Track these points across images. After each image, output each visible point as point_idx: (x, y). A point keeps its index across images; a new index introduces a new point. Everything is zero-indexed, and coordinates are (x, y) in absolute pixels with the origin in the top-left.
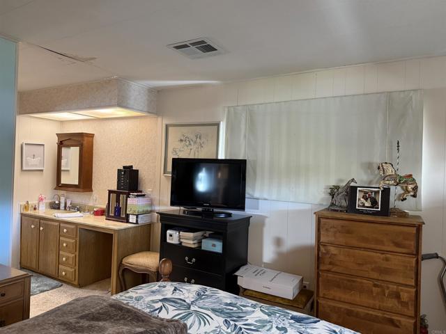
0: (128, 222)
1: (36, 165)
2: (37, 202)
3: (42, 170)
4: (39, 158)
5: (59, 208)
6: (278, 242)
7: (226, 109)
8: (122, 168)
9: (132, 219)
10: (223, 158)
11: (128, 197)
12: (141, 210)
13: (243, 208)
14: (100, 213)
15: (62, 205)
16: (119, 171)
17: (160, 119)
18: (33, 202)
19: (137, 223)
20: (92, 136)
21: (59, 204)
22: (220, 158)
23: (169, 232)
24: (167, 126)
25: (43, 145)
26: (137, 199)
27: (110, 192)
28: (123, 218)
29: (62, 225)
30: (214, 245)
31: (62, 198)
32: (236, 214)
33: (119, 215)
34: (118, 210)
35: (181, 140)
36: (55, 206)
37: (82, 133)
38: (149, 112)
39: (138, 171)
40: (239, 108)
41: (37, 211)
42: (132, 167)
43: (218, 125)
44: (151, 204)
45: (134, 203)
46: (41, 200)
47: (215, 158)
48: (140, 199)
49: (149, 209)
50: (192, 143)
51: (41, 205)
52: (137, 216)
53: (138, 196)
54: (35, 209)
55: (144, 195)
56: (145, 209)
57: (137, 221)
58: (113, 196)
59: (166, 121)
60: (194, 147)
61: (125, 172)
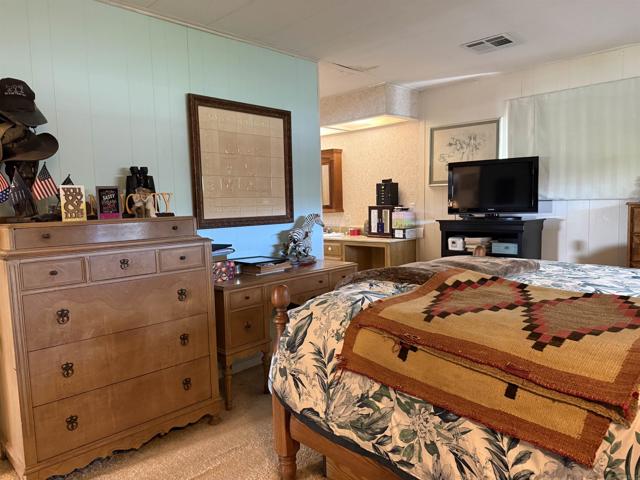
0: (393, 237)
6: (578, 245)
7: (508, 103)
9: (399, 234)
10: (506, 157)
11: (392, 211)
12: (407, 224)
13: (535, 210)
14: (356, 232)
16: (378, 186)
17: (422, 123)
19: (404, 237)
20: (340, 152)
22: (501, 157)
23: (450, 240)
24: (432, 130)
26: (401, 213)
27: (371, 208)
28: (387, 234)
30: (507, 248)
32: (526, 216)
33: (383, 230)
34: (381, 226)
35: (450, 144)
37: (332, 150)
38: (412, 117)
39: (397, 184)
40: (525, 100)
42: (391, 180)
43: (497, 122)
44: (415, 219)
45: (399, 218)
47: (494, 158)
48: (404, 212)
50: (464, 146)
52: (404, 230)
55: (406, 210)
56: (410, 223)
57: (404, 235)
58: (375, 213)
59: (430, 125)
60: (466, 150)
61: (385, 186)
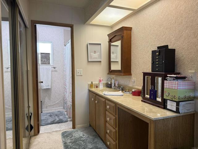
0: (165, 107)
1: (96, 58)
2: (98, 82)
3: (100, 62)
4: (98, 53)
5: (111, 87)
8: (156, 49)
9: (171, 105)
11: (164, 79)
12: (182, 96)
14: (137, 93)
15: (113, 85)
16: (154, 52)
18: (96, 82)
19: (177, 111)
21: (111, 84)
25: (100, 44)
26: (176, 82)
27: (145, 74)
29: (107, 101)
31: (112, 80)
36: (109, 86)
39: (174, 50)
42: (167, 46)
44: (195, 90)
45: (173, 87)
46: (100, 81)
48: (180, 82)
49: (192, 95)
52: (178, 103)
53: (177, 78)
54: (97, 87)
55: (184, 78)
56: (188, 95)
57: (178, 109)
61: (160, 52)
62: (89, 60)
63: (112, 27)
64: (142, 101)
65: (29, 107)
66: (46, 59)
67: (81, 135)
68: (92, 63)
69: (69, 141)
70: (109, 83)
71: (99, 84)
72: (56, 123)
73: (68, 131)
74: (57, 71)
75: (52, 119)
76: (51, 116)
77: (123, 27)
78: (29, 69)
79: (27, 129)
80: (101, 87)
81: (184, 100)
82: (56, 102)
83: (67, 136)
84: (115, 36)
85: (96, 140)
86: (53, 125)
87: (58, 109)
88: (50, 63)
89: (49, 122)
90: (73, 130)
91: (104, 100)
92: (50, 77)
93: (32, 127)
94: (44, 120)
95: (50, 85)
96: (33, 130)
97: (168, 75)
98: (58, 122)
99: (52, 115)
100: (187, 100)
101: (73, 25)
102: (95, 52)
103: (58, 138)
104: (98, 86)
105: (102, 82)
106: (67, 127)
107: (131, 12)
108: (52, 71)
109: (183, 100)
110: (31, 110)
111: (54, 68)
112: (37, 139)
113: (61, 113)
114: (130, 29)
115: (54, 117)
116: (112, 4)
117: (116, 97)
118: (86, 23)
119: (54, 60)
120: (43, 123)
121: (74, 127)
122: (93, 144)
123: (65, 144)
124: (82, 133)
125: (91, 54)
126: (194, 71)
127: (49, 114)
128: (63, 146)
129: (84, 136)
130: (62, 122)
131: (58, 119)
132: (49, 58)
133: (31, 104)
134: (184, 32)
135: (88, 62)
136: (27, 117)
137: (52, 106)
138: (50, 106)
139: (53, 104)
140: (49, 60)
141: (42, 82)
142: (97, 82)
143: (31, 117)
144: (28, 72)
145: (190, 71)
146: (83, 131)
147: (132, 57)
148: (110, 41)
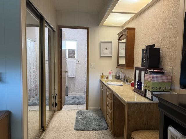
0: (145, 96)
1: (108, 54)
3: (111, 57)
4: (109, 50)
5: (119, 79)
8: (145, 48)
9: (149, 94)
11: (145, 73)
15: (121, 77)
16: (143, 50)
25: (111, 42)
27: (136, 69)
31: (120, 73)
34: (139, 84)
36: (117, 78)
39: (160, 48)
41: (108, 79)
46: (110, 73)
51: (110, 76)
52: (152, 92)
53: (153, 72)
55: (163, 73)
56: (163, 87)
62: (101, 56)
63: (122, 27)
64: (133, 90)
65: (55, 89)
66: (72, 54)
67: (91, 115)
68: (103, 58)
69: (81, 117)
70: (117, 75)
71: (109, 75)
72: (75, 104)
73: (82, 111)
74: (80, 64)
75: (74, 101)
76: (73, 99)
77: (127, 28)
78: (55, 62)
79: (53, 105)
80: (111, 78)
81: (159, 91)
82: (79, 89)
83: (80, 114)
84: (122, 35)
85: (101, 120)
86: (73, 105)
87: (80, 94)
88: (75, 57)
89: (71, 103)
90: (86, 110)
91: (106, 88)
92: (75, 68)
93: (56, 105)
94: (67, 101)
95: (74, 74)
96: (57, 107)
97: (148, 70)
98: (77, 104)
99: (75, 98)
100: (162, 91)
101: (89, 27)
102: (106, 49)
103: (74, 114)
104: (108, 77)
105: (111, 74)
106: (82, 108)
107: (133, 15)
108: (76, 64)
109: (157, 90)
110: (56, 92)
111: (78, 61)
112: (59, 113)
113: (81, 97)
114: (134, 29)
115: (75, 100)
116: (113, 11)
117: (115, 86)
118: (99, 25)
119: (78, 55)
120: (66, 103)
121: (87, 108)
122: (98, 122)
123: (77, 118)
124: (92, 113)
125: (103, 50)
126: (172, 67)
127: (72, 98)
128: (75, 120)
129: (93, 116)
130: (80, 104)
131: (77, 102)
132: (75, 53)
133: (56, 88)
134: (167, 34)
135: (101, 57)
136: (53, 96)
137: (76, 91)
138: (74, 91)
139: (76, 90)
140: (75, 55)
141: (67, 72)
142: (107, 74)
143: (56, 96)
144: (55, 64)
145: (169, 67)
146: (94, 112)
147: (135, 54)
148: (119, 39)
